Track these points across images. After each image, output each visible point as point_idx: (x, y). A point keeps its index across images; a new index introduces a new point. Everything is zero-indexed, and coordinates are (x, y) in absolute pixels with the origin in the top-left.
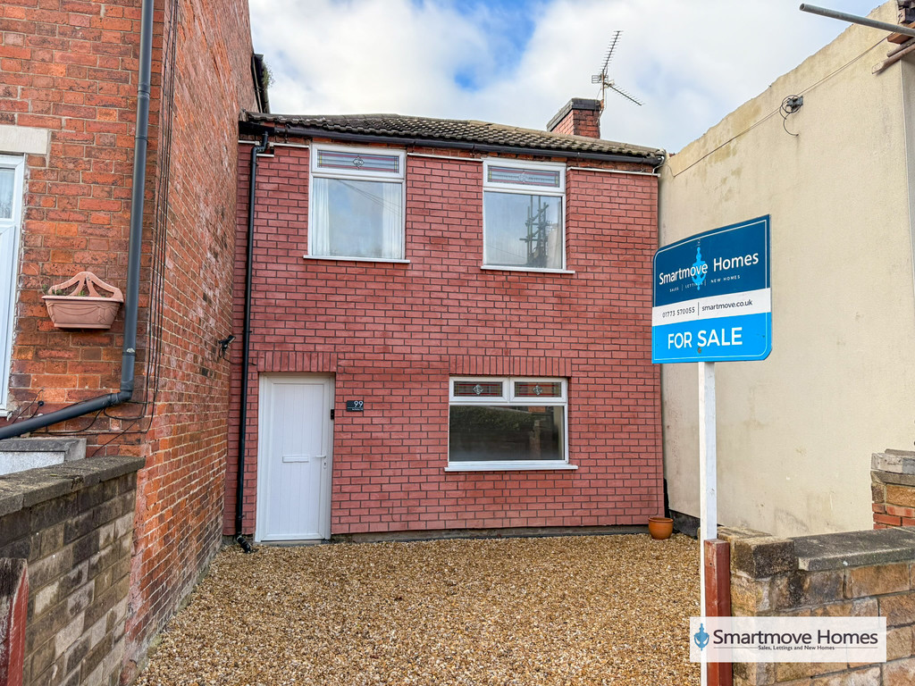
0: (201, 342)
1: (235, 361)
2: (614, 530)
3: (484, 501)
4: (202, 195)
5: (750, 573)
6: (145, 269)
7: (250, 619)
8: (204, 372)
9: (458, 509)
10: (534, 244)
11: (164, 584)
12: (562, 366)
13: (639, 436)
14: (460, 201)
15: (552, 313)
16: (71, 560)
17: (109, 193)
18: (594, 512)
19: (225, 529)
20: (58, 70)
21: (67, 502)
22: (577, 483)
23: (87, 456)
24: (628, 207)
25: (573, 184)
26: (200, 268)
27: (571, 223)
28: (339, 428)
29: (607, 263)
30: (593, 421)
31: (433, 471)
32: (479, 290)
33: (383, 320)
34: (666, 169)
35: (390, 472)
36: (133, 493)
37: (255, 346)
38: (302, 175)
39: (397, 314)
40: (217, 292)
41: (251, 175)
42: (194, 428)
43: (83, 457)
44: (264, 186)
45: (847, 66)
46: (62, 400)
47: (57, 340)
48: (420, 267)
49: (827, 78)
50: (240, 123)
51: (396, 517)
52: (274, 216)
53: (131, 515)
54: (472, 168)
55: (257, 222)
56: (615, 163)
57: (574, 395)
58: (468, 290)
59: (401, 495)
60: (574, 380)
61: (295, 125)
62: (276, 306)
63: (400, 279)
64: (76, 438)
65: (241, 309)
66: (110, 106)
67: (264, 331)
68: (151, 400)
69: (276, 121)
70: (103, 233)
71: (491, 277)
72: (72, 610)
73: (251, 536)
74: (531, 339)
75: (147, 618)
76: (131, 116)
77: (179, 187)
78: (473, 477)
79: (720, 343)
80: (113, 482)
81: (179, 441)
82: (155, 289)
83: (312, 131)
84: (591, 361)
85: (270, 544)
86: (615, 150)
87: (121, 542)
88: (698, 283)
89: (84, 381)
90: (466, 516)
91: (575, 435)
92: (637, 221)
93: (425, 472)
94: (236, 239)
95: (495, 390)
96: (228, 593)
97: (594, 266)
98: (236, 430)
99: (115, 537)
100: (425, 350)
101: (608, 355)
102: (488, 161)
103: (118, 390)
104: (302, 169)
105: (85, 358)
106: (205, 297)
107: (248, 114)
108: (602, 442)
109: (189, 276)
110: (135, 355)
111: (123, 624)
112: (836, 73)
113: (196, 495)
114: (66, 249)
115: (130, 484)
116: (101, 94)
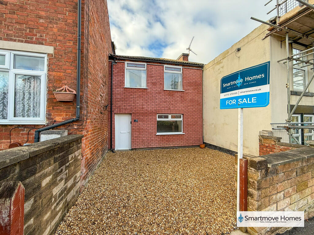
0: (100, 106)
1: (109, 111)
2: (192, 147)
3: (164, 141)
4: (99, 70)
5: (256, 169)
6: (82, 85)
7: (113, 171)
8: (101, 113)
9: (159, 143)
10: (173, 86)
11: (92, 164)
12: (182, 112)
13: (198, 127)
14: (159, 74)
15: (179, 100)
16: (58, 167)
17: (71, 64)
18: (188, 143)
19: (108, 148)
20: (55, 30)
21: (54, 151)
22: (185, 137)
23: (68, 135)
24: (196, 76)
25: (184, 71)
26: (99, 88)
27: (184, 80)
28: (132, 126)
29: (191, 89)
30: (188, 124)
31: (153, 135)
32: (163, 95)
33: (142, 101)
34: (204, 68)
35: (144, 135)
36: (81, 144)
37: (114, 108)
38: (123, 69)
39: (145, 100)
40: (104, 95)
41: (112, 69)
42: (99, 126)
43: (67, 135)
44: (115, 71)
45: (254, 39)
46: (61, 120)
47: (59, 104)
48: (150, 89)
49: (247, 43)
50: (109, 56)
51: (146, 145)
52: (117, 78)
53: (80, 150)
54: (162, 67)
55: (113, 79)
56: (193, 66)
57: (184, 118)
58: (161, 95)
59: (147, 140)
60: (184, 115)
61: (121, 57)
62: (118, 98)
63: (146, 92)
64: (65, 130)
65: (110, 99)
66: (70, 40)
67: (115, 104)
68: (86, 120)
69: (117, 56)
70: (70, 76)
71: (166, 92)
72: (59, 181)
73: (114, 149)
74: (175, 106)
75: (87, 173)
76: (76, 44)
77: (92, 66)
78: (162, 136)
79: (247, 102)
80: (73, 142)
81: (95, 130)
82: (85, 91)
83: (126, 58)
84: (188, 111)
85: (118, 151)
86: (193, 63)
87: (77, 158)
88: (239, 85)
89: (66, 115)
90: (161, 144)
91: (184, 127)
92: (198, 79)
93: (152, 135)
94: (109, 83)
95: (167, 117)
96: (109, 164)
97: (189, 89)
98: (110, 126)
99: (75, 157)
100: (151, 108)
101: (192, 109)
102: (165, 66)
103: (75, 117)
104: (123, 67)
105: (67, 109)
106: (101, 95)
107: (111, 54)
108: (190, 128)
109: (96, 89)
110: (80, 108)
111: (79, 178)
112: (250, 41)
113: (101, 141)
114: (60, 80)
115: (79, 142)
116: (68, 37)
